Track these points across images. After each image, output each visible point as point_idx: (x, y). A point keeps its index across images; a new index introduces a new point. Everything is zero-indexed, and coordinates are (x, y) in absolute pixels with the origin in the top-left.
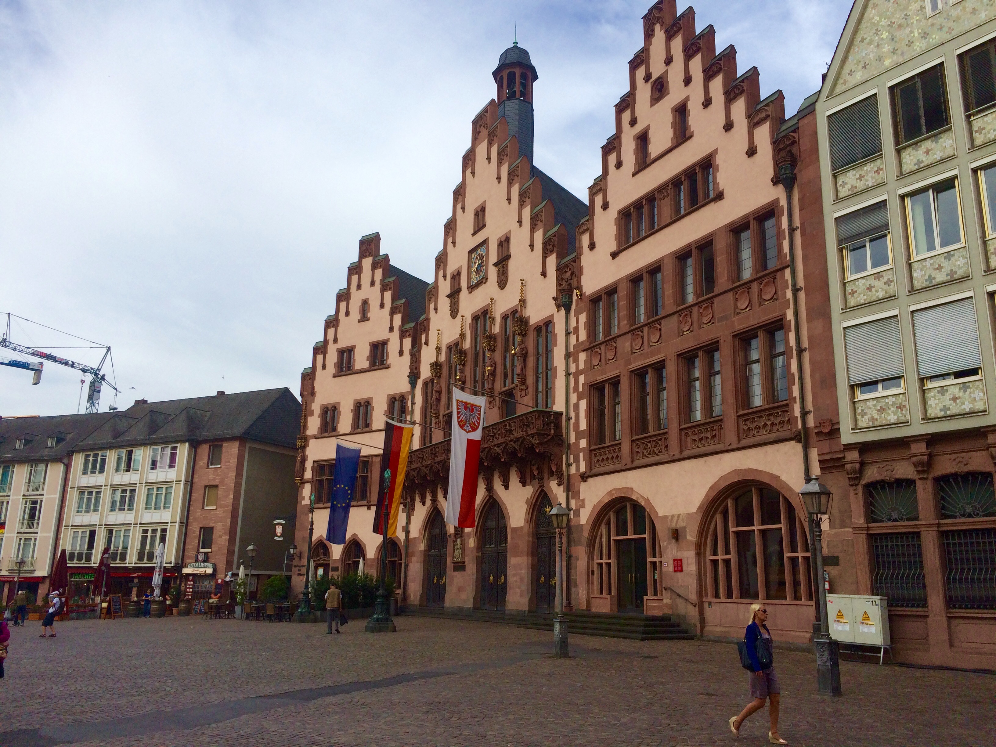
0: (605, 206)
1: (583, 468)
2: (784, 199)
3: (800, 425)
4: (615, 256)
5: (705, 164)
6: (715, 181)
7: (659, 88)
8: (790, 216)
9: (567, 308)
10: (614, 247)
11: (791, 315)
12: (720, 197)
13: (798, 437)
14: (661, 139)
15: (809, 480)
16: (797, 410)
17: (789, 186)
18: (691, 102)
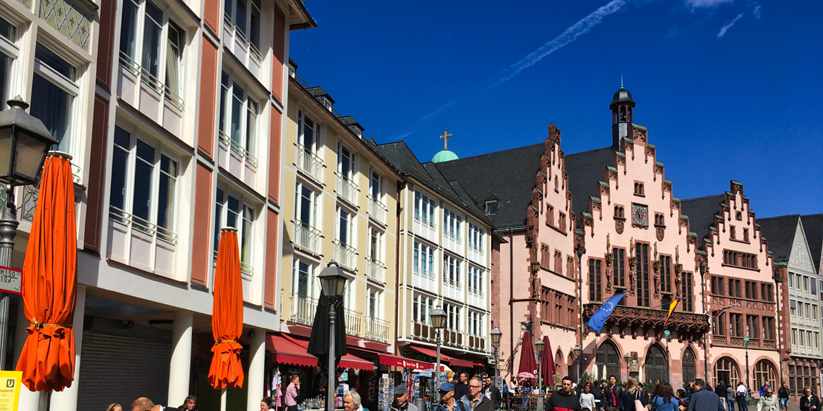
0: (718, 243)
1: (710, 342)
2: (775, 284)
3: (778, 348)
4: (723, 265)
5: (754, 256)
6: (757, 264)
7: (739, 216)
8: (777, 290)
9: (702, 274)
10: (722, 262)
11: (776, 317)
12: (759, 271)
13: (779, 351)
14: (739, 235)
15: (780, 362)
16: (778, 343)
17: (777, 282)
18: (749, 232)
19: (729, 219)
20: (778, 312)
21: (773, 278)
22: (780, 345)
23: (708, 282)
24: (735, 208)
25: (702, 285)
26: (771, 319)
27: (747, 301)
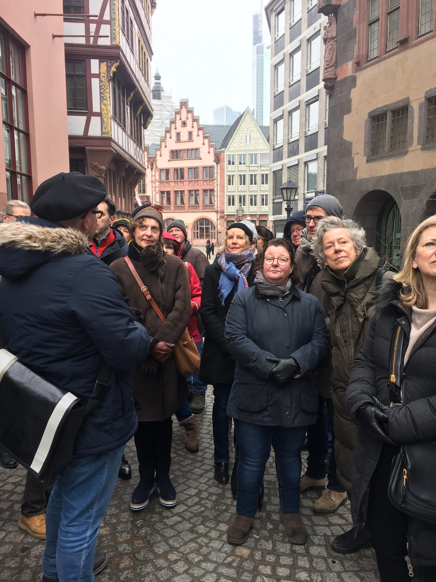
2: (216, 166)
3: (216, 210)
4: (169, 161)
5: (197, 149)
6: (199, 154)
7: (184, 124)
8: (217, 170)
9: (152, 169)
10: (169, 158)
11: (216, 189)
12: (201, 159)
13: (216, 212)
14: (184, 137)
15: (217, 219)
16: (216, 207)
17: (217, 164)
18: (193, 133)
19: (176, 128)
20: (217, 185)
21: (215, 161)
22: (217, 208)
23: (157, 173)
24: (181, 119)
25: (152, 176)
26: (212, 191)
27: (189, 181)
